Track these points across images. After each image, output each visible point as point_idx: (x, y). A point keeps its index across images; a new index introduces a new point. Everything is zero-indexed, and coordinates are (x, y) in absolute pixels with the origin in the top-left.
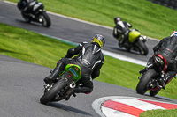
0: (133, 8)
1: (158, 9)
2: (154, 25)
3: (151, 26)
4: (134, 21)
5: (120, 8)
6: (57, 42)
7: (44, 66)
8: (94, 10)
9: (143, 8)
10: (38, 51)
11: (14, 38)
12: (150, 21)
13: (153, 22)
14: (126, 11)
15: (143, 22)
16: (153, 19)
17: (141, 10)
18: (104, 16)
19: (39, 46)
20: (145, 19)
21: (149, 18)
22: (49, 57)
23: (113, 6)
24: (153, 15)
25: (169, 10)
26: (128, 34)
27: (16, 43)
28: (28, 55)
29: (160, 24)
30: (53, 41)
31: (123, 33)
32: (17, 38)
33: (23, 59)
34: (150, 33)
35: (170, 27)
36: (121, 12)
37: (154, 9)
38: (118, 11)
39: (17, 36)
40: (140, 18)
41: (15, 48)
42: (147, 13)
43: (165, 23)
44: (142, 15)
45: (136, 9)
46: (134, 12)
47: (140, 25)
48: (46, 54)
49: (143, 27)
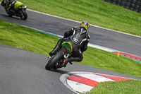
1: (109, 6)
2: (106, 18)
3: (103, 19)
4: (91, 15)
5: (80, 6)
6: (34, 31)
7: (24, 49)
8: (61, 8)
9: (98, 6)
10: (20, 38)
11: (2, 29)
13: (105, 16)
14: (85, 8)
15: (98, 16)
16: (105, 14)
17: (96, 7)
18: (69, 12)
19: (20, 35)
20: (99, 14)
21: (102, 12)
22: (28, 42)
24: (105, 11)
25: (117, 6)
27: (3, 33)
28: (12, 41)
29: (111, 17)
30: (30, 31)
34: (103, 24)
35: (117, 20)
36: (81, 9)
37: (105, 6)
40: (95, 13)
41: (2, 37)
42: (101, 9)
43: (113, 16)
44: (97, 10)
45: (92, 6)
46: (91, 8)
47: (95, 18)
48: (25, 41)
49: (98, 19)
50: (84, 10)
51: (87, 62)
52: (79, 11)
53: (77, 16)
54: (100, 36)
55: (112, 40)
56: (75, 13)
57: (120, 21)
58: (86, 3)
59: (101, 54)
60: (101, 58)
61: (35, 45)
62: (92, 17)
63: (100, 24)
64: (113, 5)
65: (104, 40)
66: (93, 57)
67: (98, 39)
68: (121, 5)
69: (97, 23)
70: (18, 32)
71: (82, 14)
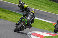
0: (41, 2)
1: (50, 2)
2: (48, 7)
3: (47, 8)
4: (41, 6)
5: (37, 2)
6: (16, 13)
7: (11, 21)
8: (28, 3)
9: (45, 2)
10: (9, 16)
11: (1, 12)
12: (47, 6)
14: (39, 3)
15: (45, 7)
16: (48, 5)
17: (44, 3)
18: (31, 5)
19: (9, 15)
20: (45, 6)
21: (47, 5)
22: (13, 18)
23: (34, 1)
24: (48, 4)
25: (53, 2)
26: (24, 6)
27: (2, 14)
28: (5, 18)
29: (50, 7)
30: (14, 13)
31: (22, 6)
32: (2, 12)
33: (4, 19)
34: (47, 10)
35: (53, 8)
36: (37, 3)
37: (48, 2)
38: (36, 3)
39: (2, 11)
40: (43, 5)
41: (1, 15)
42: (46, 4)
43: (52, 7)
44: (44, 4)
45: (42, 2)
46: (41, 3)
47: (43, 8)
48: (12, 17)
49: (45, 8)
50: (39, 4)
51: (40, 27)
52: (36, 4)
53: (35, 6)
54: (46, 15)
55: (51, 17)
56: (34, 5)
57: (55, 9)
58: (39, 1)
59: (46, 24)
60: (46, 25)
61: (16, 19)
62: (42, 7)
63: (45, 10)
64: (51, 2)
65: (47, 17)
66: (42, 25)
67: (45, 17)
68: (55, 2)
69: (44, 10)
70: (9, 14)
71: (37, 6)
